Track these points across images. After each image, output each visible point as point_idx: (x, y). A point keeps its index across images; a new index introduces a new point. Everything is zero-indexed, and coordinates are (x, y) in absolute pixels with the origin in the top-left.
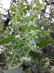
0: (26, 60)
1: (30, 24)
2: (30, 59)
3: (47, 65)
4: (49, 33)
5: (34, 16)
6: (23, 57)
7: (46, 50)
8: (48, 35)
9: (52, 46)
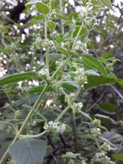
0: (56, 129)
1: (77, 48)
2: (64, 126)
3: (94, 135)
4: (112, 64)
5: (88, 27)
6: (51, 123)
7: (96, 93)
8: (110, 67)
9: (113, 87)
